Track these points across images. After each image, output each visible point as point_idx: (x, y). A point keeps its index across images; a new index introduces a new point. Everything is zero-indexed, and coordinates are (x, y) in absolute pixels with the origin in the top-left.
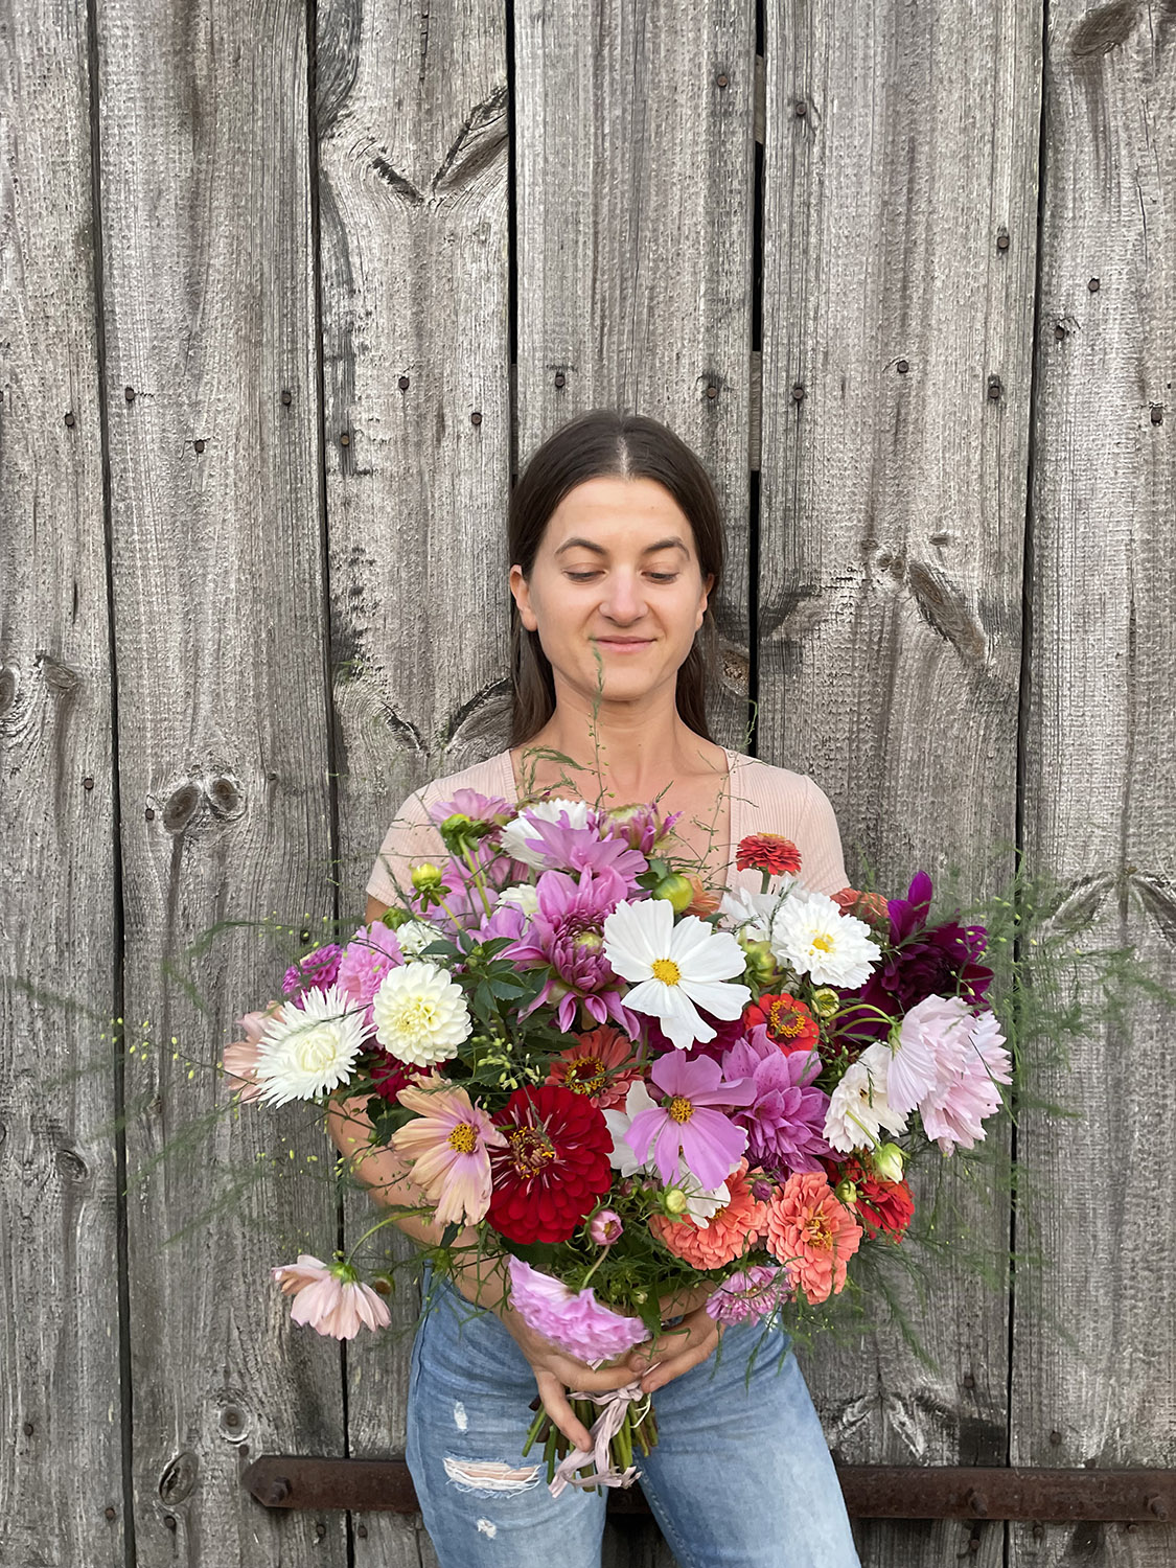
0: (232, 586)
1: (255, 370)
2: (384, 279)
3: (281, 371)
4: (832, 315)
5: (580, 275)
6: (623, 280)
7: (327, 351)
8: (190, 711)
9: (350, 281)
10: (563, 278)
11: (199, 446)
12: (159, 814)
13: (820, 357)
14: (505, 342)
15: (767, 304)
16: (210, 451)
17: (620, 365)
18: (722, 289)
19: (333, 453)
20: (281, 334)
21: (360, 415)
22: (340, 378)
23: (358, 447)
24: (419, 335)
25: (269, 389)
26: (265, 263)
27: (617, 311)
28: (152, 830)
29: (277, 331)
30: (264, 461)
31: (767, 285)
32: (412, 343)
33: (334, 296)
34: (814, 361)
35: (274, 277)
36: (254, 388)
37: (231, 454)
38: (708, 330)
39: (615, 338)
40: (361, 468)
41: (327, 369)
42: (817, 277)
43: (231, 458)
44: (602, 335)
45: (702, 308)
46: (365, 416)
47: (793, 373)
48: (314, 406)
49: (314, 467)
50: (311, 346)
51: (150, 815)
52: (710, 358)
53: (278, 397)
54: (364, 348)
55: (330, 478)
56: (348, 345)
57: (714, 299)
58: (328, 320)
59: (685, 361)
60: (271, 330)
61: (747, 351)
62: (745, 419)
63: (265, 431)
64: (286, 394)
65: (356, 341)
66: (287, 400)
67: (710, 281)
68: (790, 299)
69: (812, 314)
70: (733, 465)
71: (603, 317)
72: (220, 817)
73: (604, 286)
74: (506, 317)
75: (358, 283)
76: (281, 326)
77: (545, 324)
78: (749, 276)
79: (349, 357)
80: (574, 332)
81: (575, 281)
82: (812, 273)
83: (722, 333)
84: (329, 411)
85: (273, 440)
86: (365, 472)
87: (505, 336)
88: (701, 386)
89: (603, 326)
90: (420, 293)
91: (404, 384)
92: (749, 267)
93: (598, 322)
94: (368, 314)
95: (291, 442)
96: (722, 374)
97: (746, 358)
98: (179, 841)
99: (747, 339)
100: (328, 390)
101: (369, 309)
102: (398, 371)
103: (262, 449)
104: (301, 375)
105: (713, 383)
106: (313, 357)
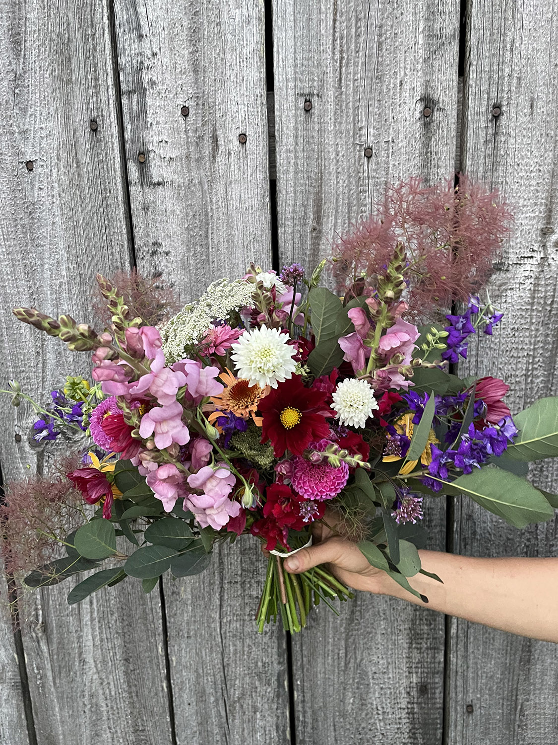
0: (64, 273)
1: (68, 103)
2: (166, 25)
3: (88, 103)
4: (525, 46)
5: (323, 17)
6: (358, 20)
7: (124, 87)
8: (40, 365)
9: (139, 27)
10: (309, 19)
11: (29, 165)
12: (25, 438)
13: (515, 81)
14: (263, 75)
15: (473, 38)
16: (38, 169)
17: (355, 91)
18: (437, 26)
19: (133, 167)
20: (86, 73)
21: (153, 138)
22: (135, 108)
23: (152, 164)
24: (196, 71)
25: (80, 120)
26: (71, 15)
27: (353, 47)
28: (20, 448)
29: (82, 71)
30: (80, 176)
31: (475, 21)
32: (190, 77)
33: (126, 40)
34: (510, 85)
35: (78, 26)
36: (68, 118)
37: (55, 171)
38: (425, 61)
39: (351, 70)
40: (155, 180)
41: (125, 101)
42: (514, 17)
43: (55, 175)
44: (341, 67)
45: (421, 42)
46: (156, 139)
47: (493, 95)
48: (115, 131)
49: (119, 180)
50: (110, 82)
51: (18, 439)
52: (427, 84)
53: (87, 124)
54: (153, 83)
55: (132, 189)
56: (140, 81)
57: (431, 35)
58: (122, 60)
59: (407, 87)
60: (78, 71)
61: (455, 77)
62: (453, 133)
63: (79, 152)
64: (93, 122)
65: (146, 77)
66: (94, 126)
67: (428, 19)
68: (492, 34)
69: (509, 46)
70: (443, 170)
71: (341, 52)
73: (342, 26)
74: (263, 54)
75: (145, 30)
76: (85, 67)
77: (295, 59)
79: (140, 89)
80: (319, 65)
81: (320, 21)
82: (510, 13)
83: (436, 64)
84: (128, 135)
85: (85, 159)
86: (159, 184)
87: (264, 70)
88: (419, 107)
89: (342, 58)
90: (195, 36)
91: (185, 112)
93: (338, 56)
94: (154, 54)
96: (436, 97)
97: (455, 84)
98: (40, 456)
99: (456, 68)
100: (126, 118)
101: (156, 50)
102: (180, 102)
103: (78, 167)
104: (104, 106)
105: (429, 104)
106: (112, 92)
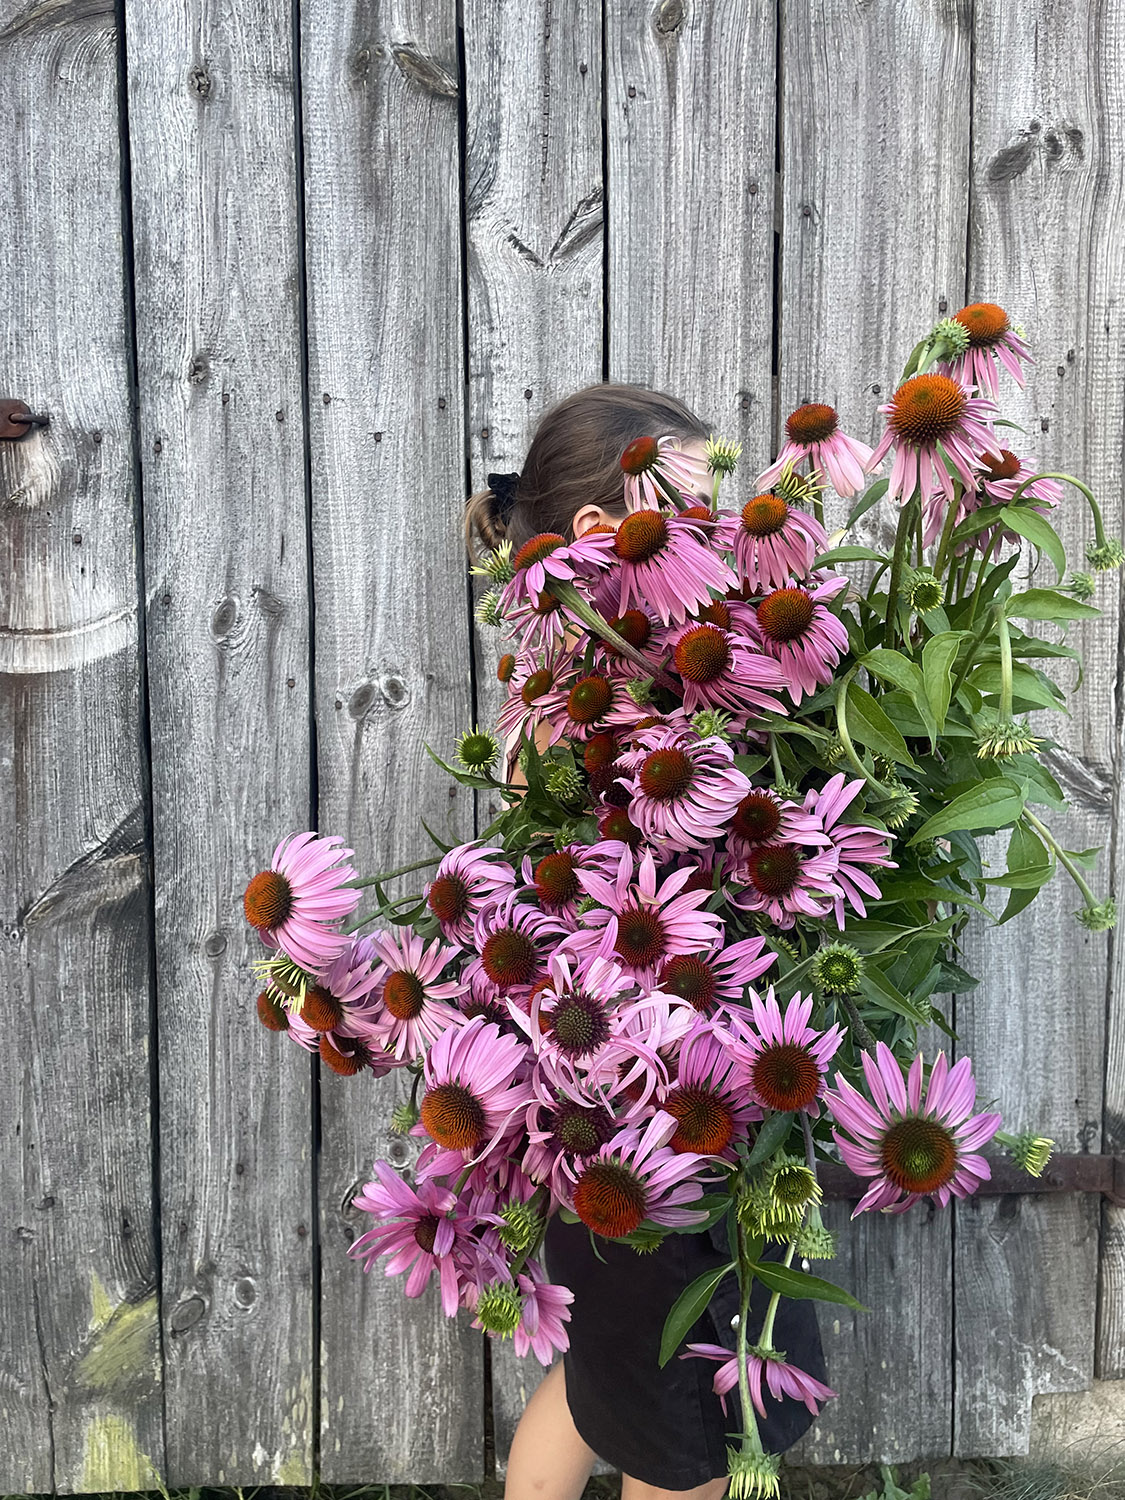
72: (390, 706)
78: (771, 325)
92: (771, 318)
95: (445, 434)
